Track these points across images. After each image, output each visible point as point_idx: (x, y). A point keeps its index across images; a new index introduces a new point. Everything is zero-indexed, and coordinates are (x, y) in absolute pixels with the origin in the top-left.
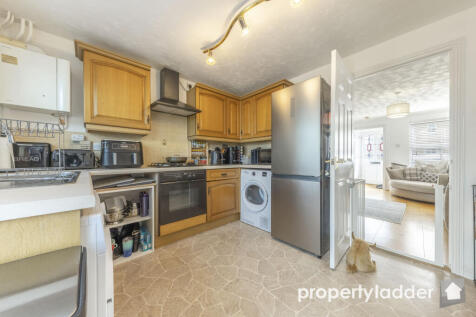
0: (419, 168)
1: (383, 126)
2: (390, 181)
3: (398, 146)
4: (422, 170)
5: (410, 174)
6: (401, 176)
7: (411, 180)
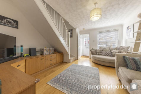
0: (101, 50)
1: (89, 33)
2: (92, 56)
3: (94, 41)
4: (102, 50)
5: (98, 52)
6: (95, 53)
7: (99, 55)
